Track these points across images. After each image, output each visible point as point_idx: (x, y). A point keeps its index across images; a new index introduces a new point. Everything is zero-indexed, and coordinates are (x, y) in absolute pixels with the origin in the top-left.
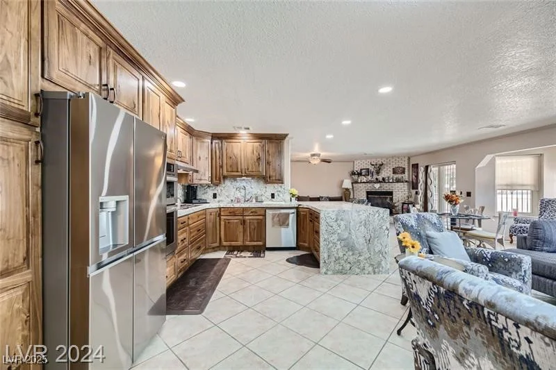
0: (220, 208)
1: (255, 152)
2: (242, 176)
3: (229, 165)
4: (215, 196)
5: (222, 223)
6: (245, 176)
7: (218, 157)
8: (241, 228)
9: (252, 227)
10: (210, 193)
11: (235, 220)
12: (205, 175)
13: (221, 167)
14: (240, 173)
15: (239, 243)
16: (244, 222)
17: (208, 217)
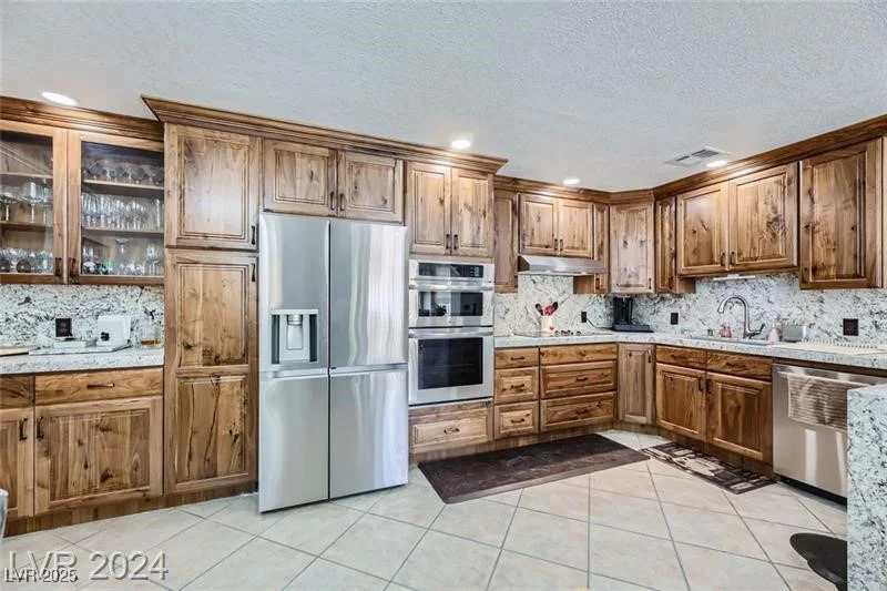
0: (656, 345)
1: (761, 205)
2: (724, 273)
3: (691, 250)
4: (674, 319)
5: (659, 378)
6: (731, 272)
7: (667, 236)
8: (699, 399)
9: (731, 403)
10: (666, 312)
11: (686, 375)
12: (637, 275)
13: (675, 255)
14: (717, 267)
15: (697, 433)
16: (708, 386)
17: (623, 360)
